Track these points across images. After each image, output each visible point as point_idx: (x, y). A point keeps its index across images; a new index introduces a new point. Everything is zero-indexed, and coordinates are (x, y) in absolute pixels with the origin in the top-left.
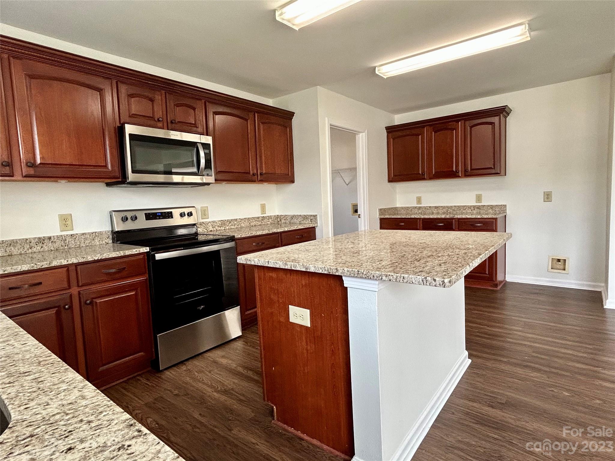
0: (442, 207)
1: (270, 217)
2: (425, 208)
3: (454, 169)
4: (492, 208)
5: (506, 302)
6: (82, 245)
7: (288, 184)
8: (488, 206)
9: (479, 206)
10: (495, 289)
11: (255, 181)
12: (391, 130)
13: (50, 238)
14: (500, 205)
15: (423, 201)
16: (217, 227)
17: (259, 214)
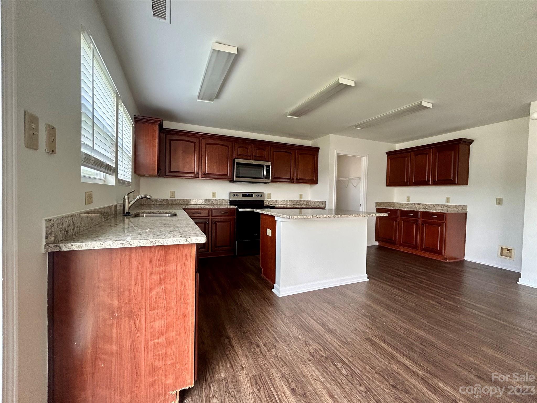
0: (422, 204)
1: (304, 201)
2: (412, 204)
3: (427, 180)
4: (456, 207)
5: (465, 274)
6: (218, 204)
7: (314, 185)
8: (454, 205)
9: (447, 205)
10: (446, 261)
11: (293, 182)
12: (391, 155)
13: (208, 200)
14: (462, 206)
15: (411, 199)
16: (274, 203)
17: (298, 199)
